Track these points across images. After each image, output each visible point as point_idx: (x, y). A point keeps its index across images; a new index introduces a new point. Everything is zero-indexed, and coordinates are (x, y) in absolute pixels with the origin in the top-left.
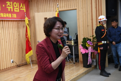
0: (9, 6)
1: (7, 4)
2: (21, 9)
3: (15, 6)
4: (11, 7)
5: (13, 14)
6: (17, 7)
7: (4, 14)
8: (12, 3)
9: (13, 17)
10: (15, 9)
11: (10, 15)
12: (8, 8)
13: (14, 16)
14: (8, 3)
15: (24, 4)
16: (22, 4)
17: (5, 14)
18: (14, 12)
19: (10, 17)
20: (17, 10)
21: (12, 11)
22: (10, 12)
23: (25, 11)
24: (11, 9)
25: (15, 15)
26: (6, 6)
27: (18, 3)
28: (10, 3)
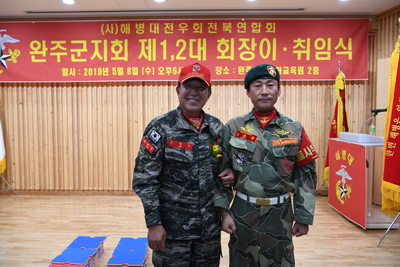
0: (299, 48)
1: (296, 44)
2: (337, 53)
3: (318, 48)
4: (306, 49)
5: (310, 68)
6: (325, 50)
7: (284, 67)
8: (309, 40)
9: (309, 73)
10: (317, 54)
11: (299, 71)
12: (296, 54)
13: (312, 72)
14: (299, 42)
15: (350, 40)
16: (341, 40)
17: (288, 68)
18: (313, 62)
19: (299, 74)
20: (326, 56)
21: (308, 58)
22: (303, 62)
23: (350, 58)
24: (304, 56)
25: (316, 68)
26: (290, 50)
27: (329, 40)
28: (304, 41)
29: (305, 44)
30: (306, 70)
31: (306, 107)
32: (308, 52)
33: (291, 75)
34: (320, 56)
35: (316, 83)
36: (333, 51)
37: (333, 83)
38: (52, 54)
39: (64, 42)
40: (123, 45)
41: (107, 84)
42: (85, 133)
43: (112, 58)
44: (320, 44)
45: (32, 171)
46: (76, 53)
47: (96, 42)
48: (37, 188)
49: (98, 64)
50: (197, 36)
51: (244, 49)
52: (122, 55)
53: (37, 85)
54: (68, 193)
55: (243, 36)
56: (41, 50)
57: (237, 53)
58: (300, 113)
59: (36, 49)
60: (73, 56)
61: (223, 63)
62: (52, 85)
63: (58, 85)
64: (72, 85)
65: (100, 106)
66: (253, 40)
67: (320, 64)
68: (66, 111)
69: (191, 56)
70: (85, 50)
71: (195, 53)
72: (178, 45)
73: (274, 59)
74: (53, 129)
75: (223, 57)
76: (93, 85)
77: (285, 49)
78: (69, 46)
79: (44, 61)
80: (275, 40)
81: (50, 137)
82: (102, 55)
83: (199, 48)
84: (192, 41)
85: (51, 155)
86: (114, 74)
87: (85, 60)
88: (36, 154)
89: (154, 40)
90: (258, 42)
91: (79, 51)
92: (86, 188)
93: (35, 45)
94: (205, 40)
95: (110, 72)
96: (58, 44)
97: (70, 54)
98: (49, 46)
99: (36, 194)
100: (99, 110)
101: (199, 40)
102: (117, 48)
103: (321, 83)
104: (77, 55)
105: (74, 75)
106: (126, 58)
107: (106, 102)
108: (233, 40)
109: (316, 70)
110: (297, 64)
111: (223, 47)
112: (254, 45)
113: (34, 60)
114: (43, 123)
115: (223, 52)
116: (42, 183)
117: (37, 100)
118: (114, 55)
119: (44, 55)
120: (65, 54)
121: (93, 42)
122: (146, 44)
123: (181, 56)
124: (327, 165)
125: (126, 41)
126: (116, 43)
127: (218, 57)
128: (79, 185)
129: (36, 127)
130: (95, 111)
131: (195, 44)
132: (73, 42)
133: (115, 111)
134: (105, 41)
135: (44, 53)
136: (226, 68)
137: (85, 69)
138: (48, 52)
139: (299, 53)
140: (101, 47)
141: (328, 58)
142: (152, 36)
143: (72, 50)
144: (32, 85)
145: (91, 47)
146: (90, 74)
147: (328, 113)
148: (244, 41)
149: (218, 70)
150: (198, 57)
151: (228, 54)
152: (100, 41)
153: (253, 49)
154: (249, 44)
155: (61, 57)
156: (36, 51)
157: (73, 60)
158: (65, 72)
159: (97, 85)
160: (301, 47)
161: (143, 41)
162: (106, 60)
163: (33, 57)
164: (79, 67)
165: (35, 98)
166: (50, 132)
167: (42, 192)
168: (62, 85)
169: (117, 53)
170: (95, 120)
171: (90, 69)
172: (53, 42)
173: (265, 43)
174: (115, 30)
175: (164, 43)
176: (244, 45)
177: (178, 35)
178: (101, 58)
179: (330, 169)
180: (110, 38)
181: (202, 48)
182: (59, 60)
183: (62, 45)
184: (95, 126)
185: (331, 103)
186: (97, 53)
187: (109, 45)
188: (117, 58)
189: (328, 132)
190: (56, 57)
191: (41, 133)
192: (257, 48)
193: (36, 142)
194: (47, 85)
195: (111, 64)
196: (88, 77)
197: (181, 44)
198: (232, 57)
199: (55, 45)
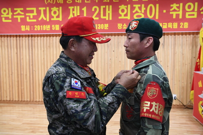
0: (175, 10)
1: (172, 7)
2: (202, 13)
3: (187, 10)
4: (179, 11)
5: (182, 24)
6: (193, 11)
7: (164, 24)
8: (181, 4)
9: (181, 27)
10: (187, 14)
11: (174, 26)
12: (172, 15)
13: (183, 26)
14: (174, 6)
17: (166, 24)
18: (184, 19)
19: (174, 27)
20: (193, 15)
21: (181, 17)
22: (177, 20)
24: (178, 15)
25: (186, 23)
26: (168, 11)
27: (196, 4)
28: (178, 5)
29: (178, 7)
30: (179, 25)
31: (179, 50)
32: (180, 13)
33: (168, 29)
34: (189, 15)
35: (186, 34)
36: (199, 12)
37: (198, 33)
38: (15, 17)
39: (22, 9)
40: (59, 10)
41: (50, 36)
42: (37, 66)
43: (52, 19)
44: (189, 7)
45: (5, 89)
46: (29, 16)
47: (42, 9)
48: (8, 99)
49: (43, 23)
50: (106, 4)
51: (137, 12)
52: (58, 17)
53: (7, 36)
54: (27, 103)
55: (136, 3)
56: (8, 14)
57: (132, 14)
58: (175, 54)
59: (5, 14)
60: (28, 18)
61: (123, 21)
62: (16, 36)
63: (20, 36)
64: (29, 36)
65: (45, 49)
66: (143, 5)
67: (189, 21)
68: (25, 52)
69: (102, 17)
70: (35, 14)
71: (105, 15)
72: (93, 10)
73: (157, 18)
74: (17, 64)
75: (123, 17)
76: (41, 36)
77: (165, 11)
78: (25, 11)
79: (10, 21)
80: (157, 5)
81: (16, 68)
82: (46, 17)
83: (107, 12)
84: (102, 7)
85: (16, 80)
86: (53, 29)
87: (35, 20)
88: (7, 78)
89: (78, 7)
90: (146, 7)
91: (31, 15)
92: (37, 100)
93: (5, 11)
94: (111, 6)
95: (51, 28)
96: (19, 10)
97: (26, 16)
98: (13, 11)
99: (7, 103)
100: (45, 52)
101: (107, 6)
102: (55, 13)
103: (190, 34)
104: (30, 17)
105: (29, 30)
106: (60, 19)
107: (50, 47)
108: (129, 6)
109: (186, 25)
110: (173, 21)
111: (123, 11)
112: (143, 9)
113: (4, 20)
114: (11, 60)
115: (123, 14)
116: (11, 96)
117: (8, 46)
118: (53, 17)
119: (10, 17)
120: (23, 17)
121: (40, 9)
122: (73, 10)
123: (96, 17)
124: (192, 89)
125: (61, 8)
126: (55, 9)
127: (120, 18)
128: (33, 98)
129: (7, 62)
130: (42, 53)
131: (105, 9)
132: (28, 9)
133: (55, 53)
134: (48, 8)
135: (10, 16)
136: (125, 25)
137: (36, 26)
138: (13, 15)
139: (174, 14)
140: (45, 11)
141: (195, 16)
142: (77, 4)
143: (27, 14)
144: (4, 36)
145: (39, 12)
146: (39, 29)
147: (194, 55)
148: (137, 6)
149: (120, 26)
150: (107, 18)
151: (126, 15)
152: (44, 8)
153: (143, 12)
154: (140, 8)
155: (21, 18)
156: (5, 15)
157: (28, 20)
158: (23, 28)
159: (44, 36)
160: (176, 10)
161: (71, 8)
162: (48, 20)
163: (3, 19)
164: (32, 24)
165: (6, 44)
166: (16, 65)
167: (11, 102)
168: (22, 36)
169: (55, 16)
170: (42, 58)
171: (39, 26)
172: (15, 9)
173: (151, 7)
174: (53, 1)
175: (84, 9)
176: (137, 9)
177: (93, 3)
178: (45, 19)
179: (195, 92)
180: (51, 6)
181: (109, 11)
182: (19, 21)
183: (21, 11)
184: (42, 62)
185: (196, 47)
186: (42, 16)
187: (50, 11)
188: (55, 19)
189: (194, 67)
190: (17, 18)
191: (10, 66)
192: (146, 11)
193: (7, 71)
194: (13, 36)
195: (51, 23)
196: (37, 31)
197: (96, 9)
198: (128, 17)
199: (16, 11)
